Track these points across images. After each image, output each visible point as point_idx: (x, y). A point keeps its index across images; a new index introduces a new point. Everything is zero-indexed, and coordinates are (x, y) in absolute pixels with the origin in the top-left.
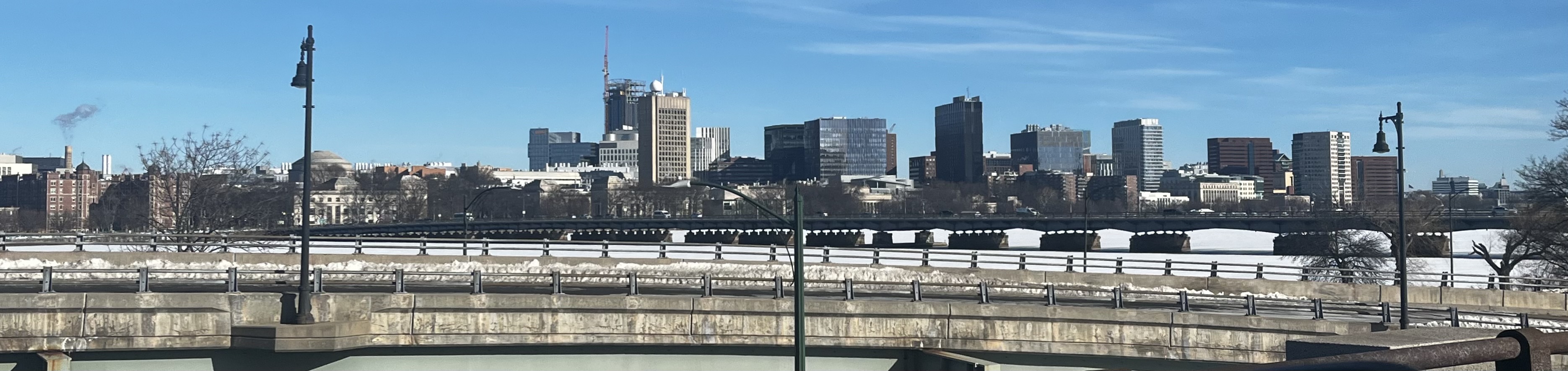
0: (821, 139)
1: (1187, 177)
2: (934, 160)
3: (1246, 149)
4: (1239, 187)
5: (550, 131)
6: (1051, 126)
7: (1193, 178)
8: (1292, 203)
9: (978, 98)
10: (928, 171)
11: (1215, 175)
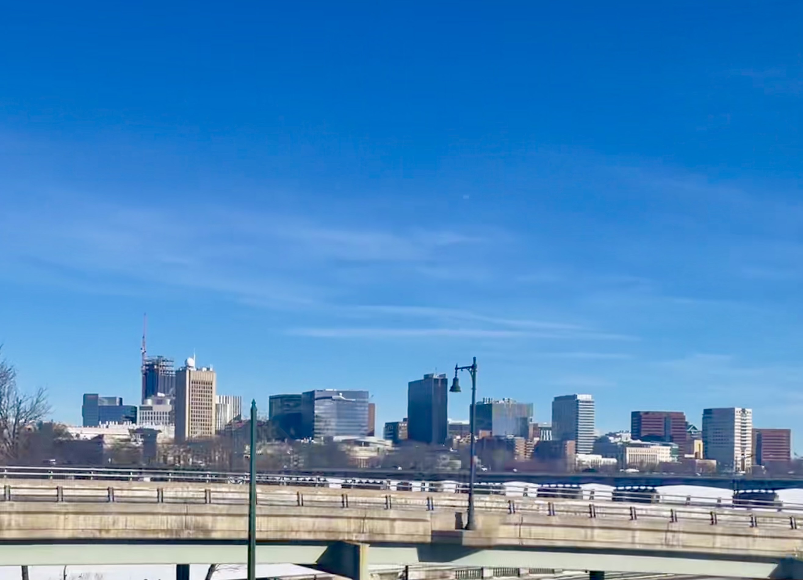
0: (316, 407)
1: (616, 443)
2: (406, 425)
3: (663, 420)
4: (658, 451)
5: (100, 396)
6: (504, 399)
7: (621, 443)
8: (703, 466)
9: (445, 375)
10: (401, 434)
11: (638, 441)
